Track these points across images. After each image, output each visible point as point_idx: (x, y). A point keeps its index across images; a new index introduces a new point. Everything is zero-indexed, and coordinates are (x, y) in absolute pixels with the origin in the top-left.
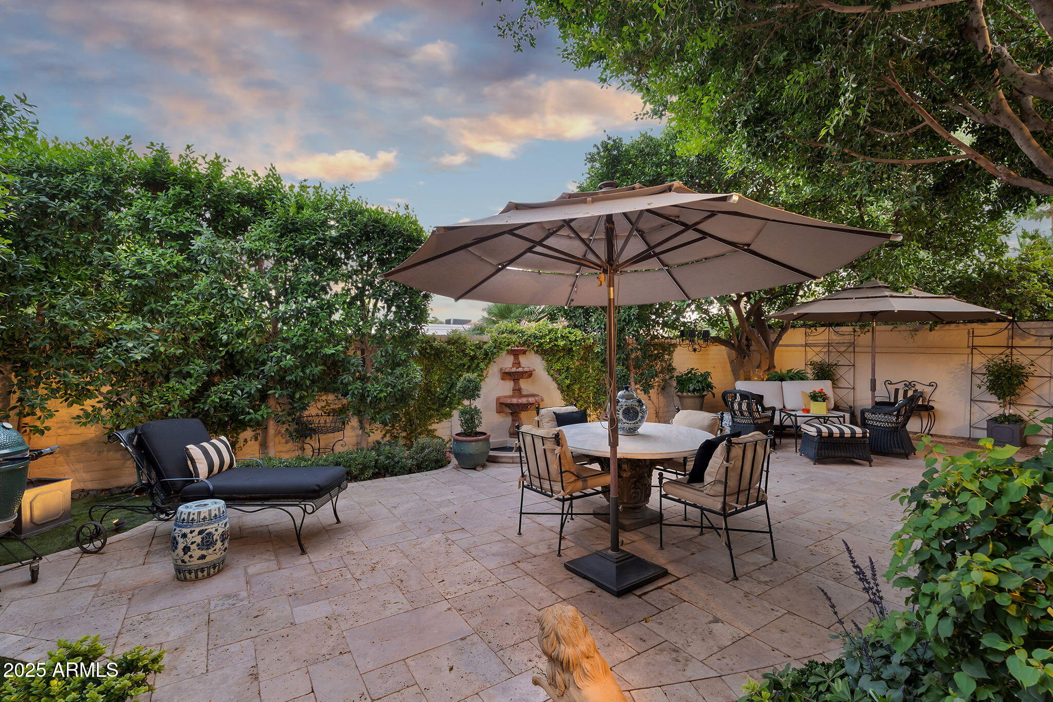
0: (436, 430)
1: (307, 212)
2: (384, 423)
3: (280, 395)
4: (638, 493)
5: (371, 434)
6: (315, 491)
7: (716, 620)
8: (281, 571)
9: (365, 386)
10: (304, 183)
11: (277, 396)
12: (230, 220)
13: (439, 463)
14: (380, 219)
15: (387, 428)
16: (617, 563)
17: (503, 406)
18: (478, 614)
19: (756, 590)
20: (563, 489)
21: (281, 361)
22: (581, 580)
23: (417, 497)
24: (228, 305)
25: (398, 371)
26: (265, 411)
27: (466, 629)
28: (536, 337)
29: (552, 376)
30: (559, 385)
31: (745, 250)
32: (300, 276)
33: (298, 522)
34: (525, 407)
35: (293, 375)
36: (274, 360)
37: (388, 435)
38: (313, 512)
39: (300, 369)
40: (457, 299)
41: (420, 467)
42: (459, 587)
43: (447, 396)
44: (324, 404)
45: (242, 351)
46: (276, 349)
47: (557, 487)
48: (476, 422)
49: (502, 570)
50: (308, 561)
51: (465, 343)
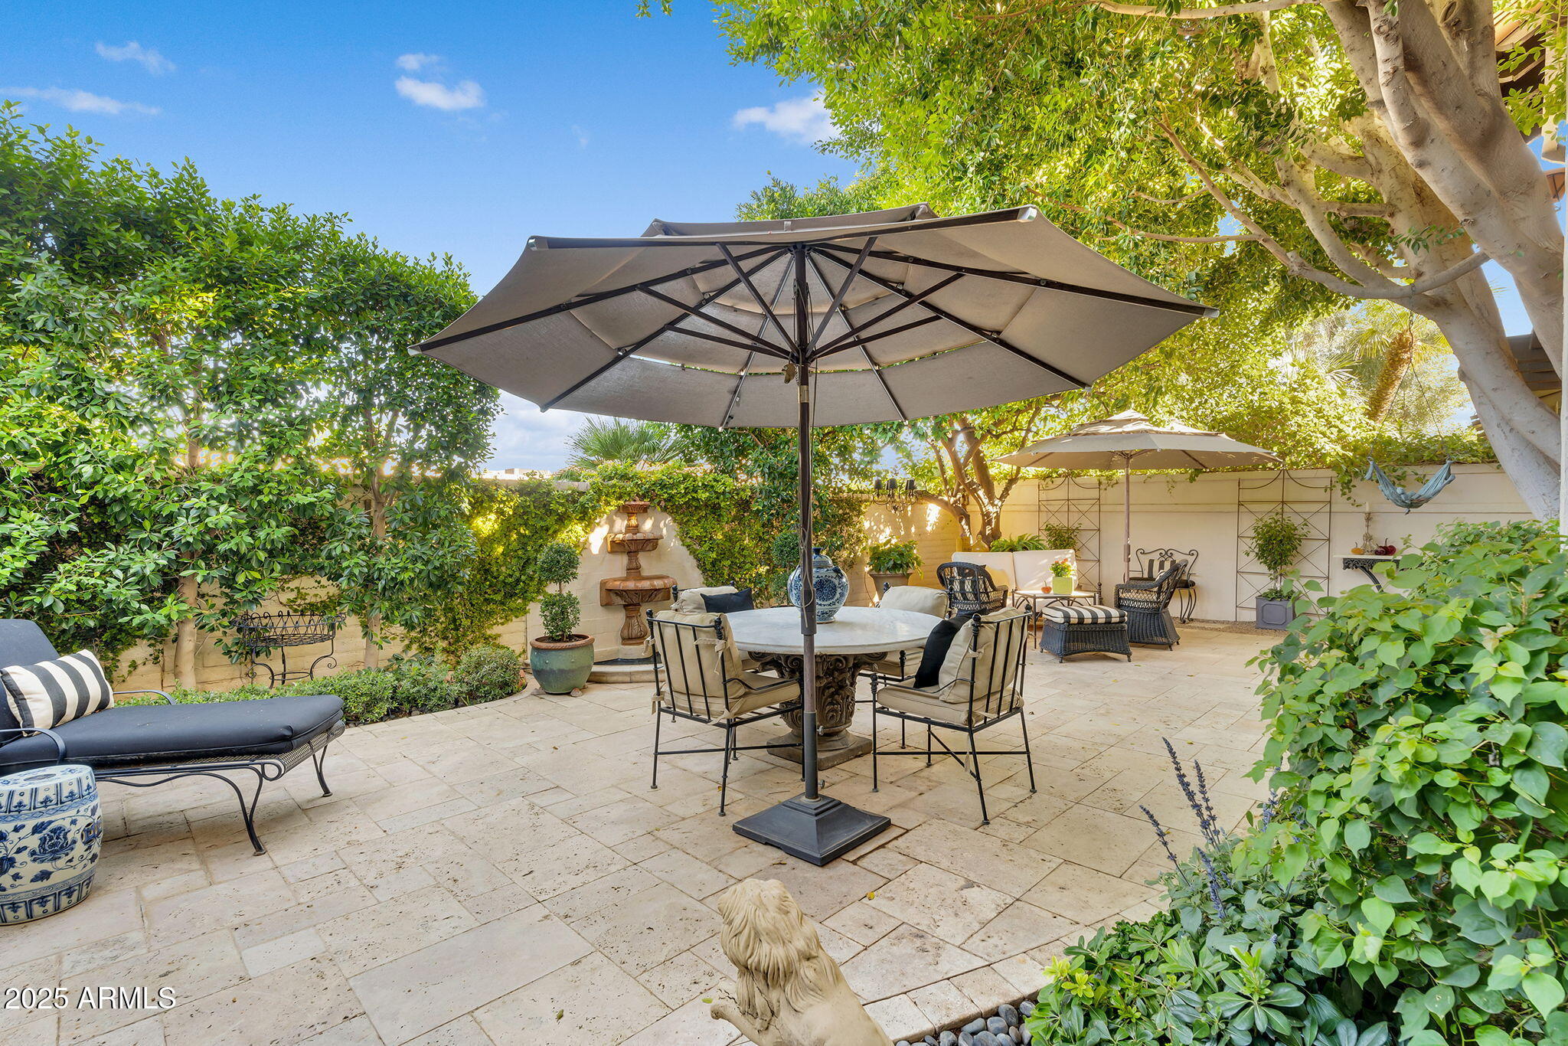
0: (499, 636)
1: (260, 250)
2: (409, 625)
3: (205, 579)
4: (836, 712)
5: (384, 644)
6: (283, 738)
7: (970, 884)
8: (214, 887)
9: (373, 561)
10: (253, 203)
11: (199, 579)
12: (98, 253)
13: (506, 688)
14: (401, 275)
15: (413, 634)
16: (817, 815)
17: (612, 596)
18: (598, 918)
19: (1016, 835)
20: (727, 708)
21: (208, 516)
22: (761, 848)
23: (472, 744)
24: (96, 410)
25: (433, 537)
26: (175, 608)
27: (580, 947)
28: (663, 486)
29: (688, 546)
30: (699, 560)
31: (994, 340)
32: (246, 363)
33: (248, 801)
34: (650, 595)
35: (233, 542)
36: (193, 513)
37: (415, 646)
38: (279, 776)
39: (247, 531)
40: (544, 407)
41: (473, 696)
42: (560, 879)
43: (518, 581)
44: (292, 596)
45: (126, 498)
46: (197, 493)
47: (717, 705)
48: (571, 617)
49: (632, 845)
50: (270, 865)
51: (548, 493)
